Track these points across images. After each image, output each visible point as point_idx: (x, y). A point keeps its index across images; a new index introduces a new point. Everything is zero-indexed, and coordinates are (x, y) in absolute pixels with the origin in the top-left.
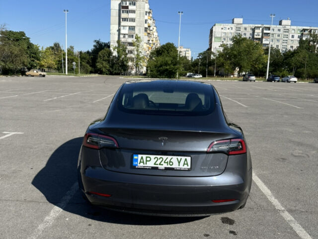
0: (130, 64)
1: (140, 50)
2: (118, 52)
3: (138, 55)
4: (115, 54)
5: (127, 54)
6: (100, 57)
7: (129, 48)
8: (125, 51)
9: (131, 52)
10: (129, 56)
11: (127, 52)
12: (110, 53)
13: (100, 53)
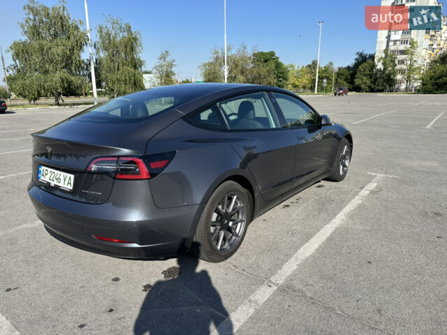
0: (399, 77)
1: (415, 59)
2: (384, 64)
3: (411, 65)
4: (380, 66)
5: (395, 65)
6: (360, 71)
7: (400, 57)
8: (394, 62)
9: (402, 62)
10: (398, 67)
11: (397, 62)
12: (373, 66)
13: (360, 67)
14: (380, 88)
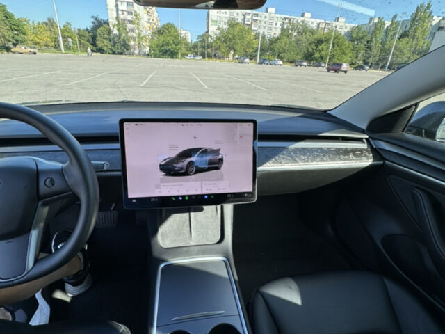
0: (132, 43)
1: (141, 29)
2: (118, 30)
3: (139, 34)
4: (115, 32)
5: (127, 33)
6: (100, 34)
7: (130, 26)
8: (126, 29)
9: (132, 30)
10: (130, 34)
11: (128, 30)
12: (110, 32)
13: (99, 31)
14: (120, 51)
